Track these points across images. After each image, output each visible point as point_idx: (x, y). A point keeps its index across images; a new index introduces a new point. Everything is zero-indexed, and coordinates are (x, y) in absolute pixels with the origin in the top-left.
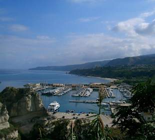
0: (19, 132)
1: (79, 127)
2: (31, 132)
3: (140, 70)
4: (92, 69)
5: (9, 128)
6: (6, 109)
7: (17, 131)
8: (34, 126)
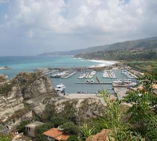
0: (32, 112)
1: (87, 106)
2: (43, 111)
3: (139, 53)
4: (95, 53)
5: (24, 109)
6: (20, 92)
7: (31, 111)
8: (46, 106)
